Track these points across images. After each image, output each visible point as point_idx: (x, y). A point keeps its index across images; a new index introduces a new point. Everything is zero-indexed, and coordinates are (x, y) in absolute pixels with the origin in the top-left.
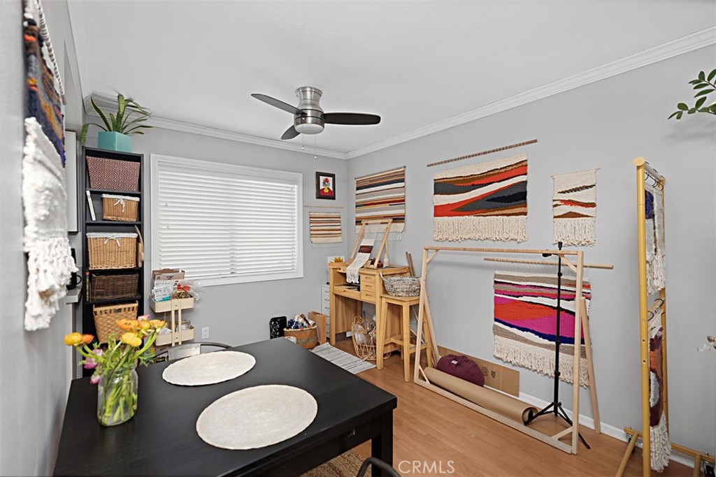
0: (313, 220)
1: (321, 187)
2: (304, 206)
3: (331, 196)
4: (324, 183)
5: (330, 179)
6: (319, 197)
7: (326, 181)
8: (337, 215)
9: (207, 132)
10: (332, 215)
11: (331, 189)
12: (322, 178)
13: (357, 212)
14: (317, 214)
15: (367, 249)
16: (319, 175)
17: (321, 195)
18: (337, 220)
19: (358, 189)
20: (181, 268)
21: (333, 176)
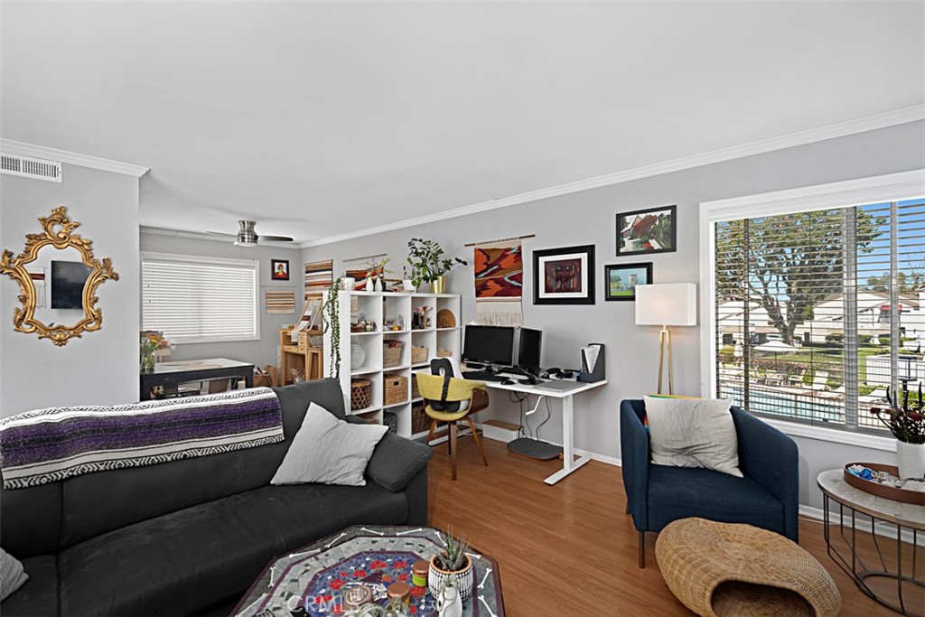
0: (268, 296)
1: (276, 271)
2: (261, 286)
3: (286, 277)
4: (279, 268)
5: (284, 265)
6: (273, 279)
7: (281, 266)
8: (291, 292)
9: (179, 234)
10: (287, 292)
11: (285, 271)
12: (277, 264)
13: (306, 290)
14: (272, 292)
15: (307, 318)
16: (274, 262)
17: (275, 277)
18: (291, 296)
19: (307, 272)
20: (160, 330)
21: (287, 262)
